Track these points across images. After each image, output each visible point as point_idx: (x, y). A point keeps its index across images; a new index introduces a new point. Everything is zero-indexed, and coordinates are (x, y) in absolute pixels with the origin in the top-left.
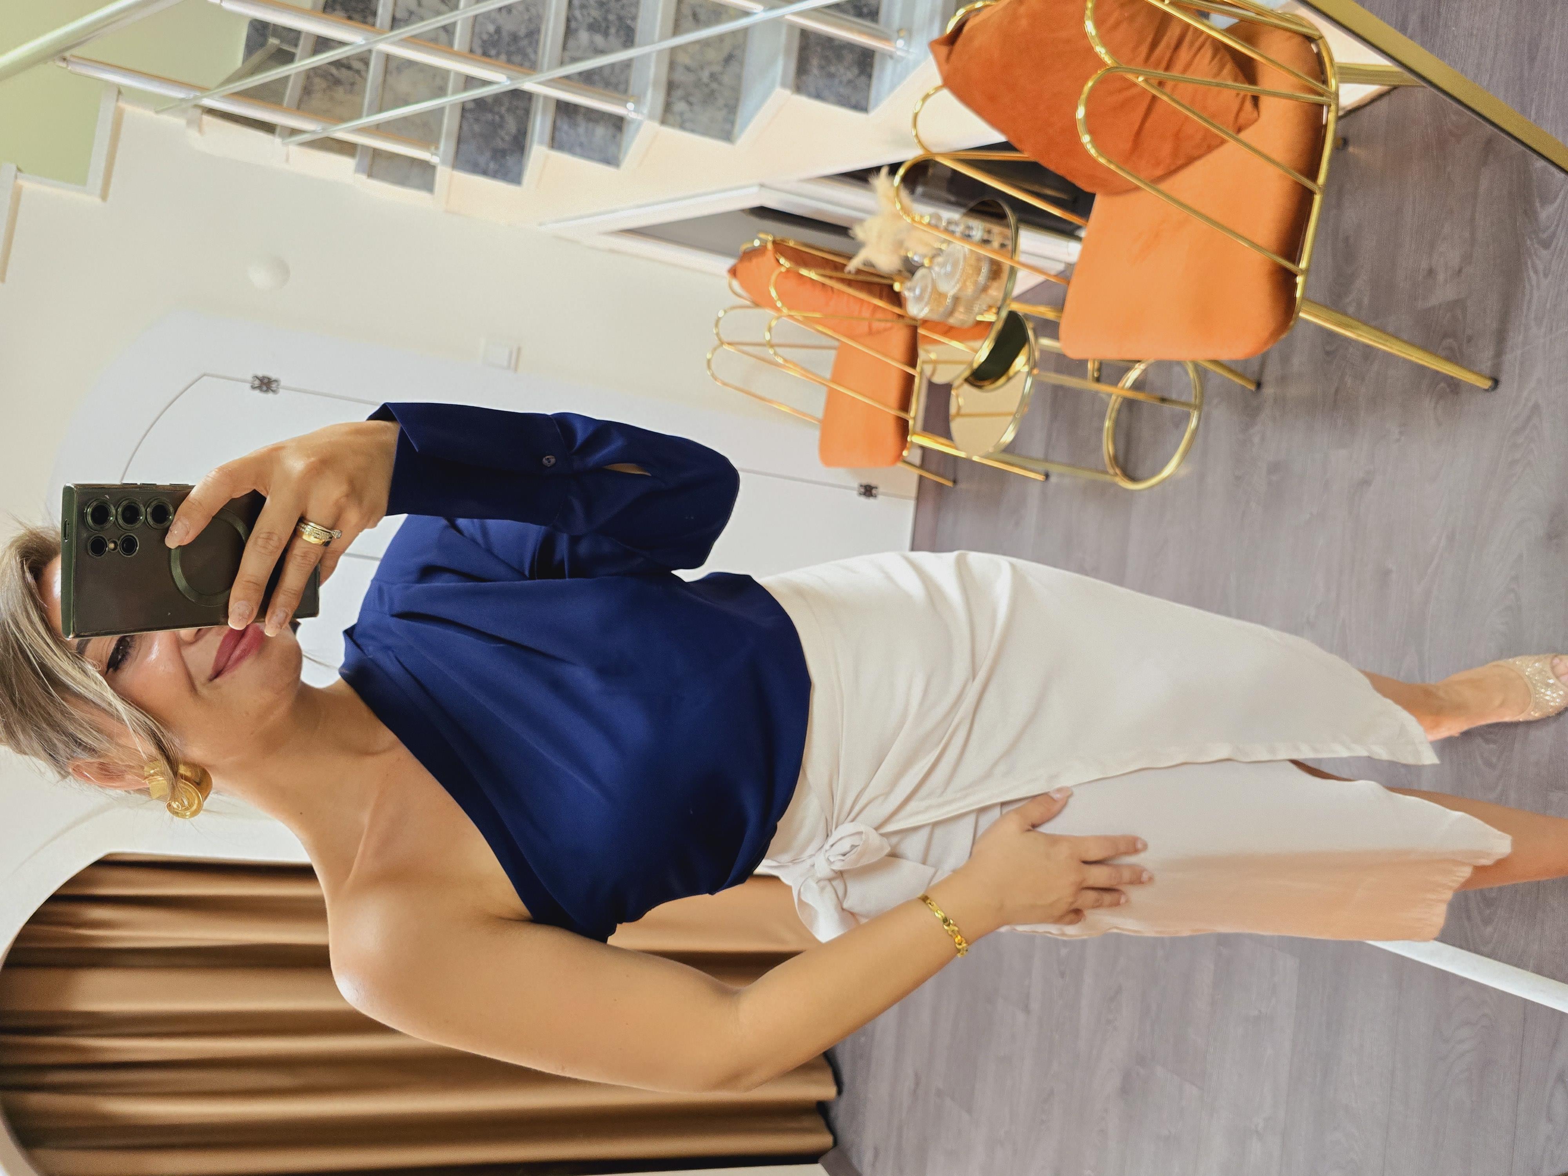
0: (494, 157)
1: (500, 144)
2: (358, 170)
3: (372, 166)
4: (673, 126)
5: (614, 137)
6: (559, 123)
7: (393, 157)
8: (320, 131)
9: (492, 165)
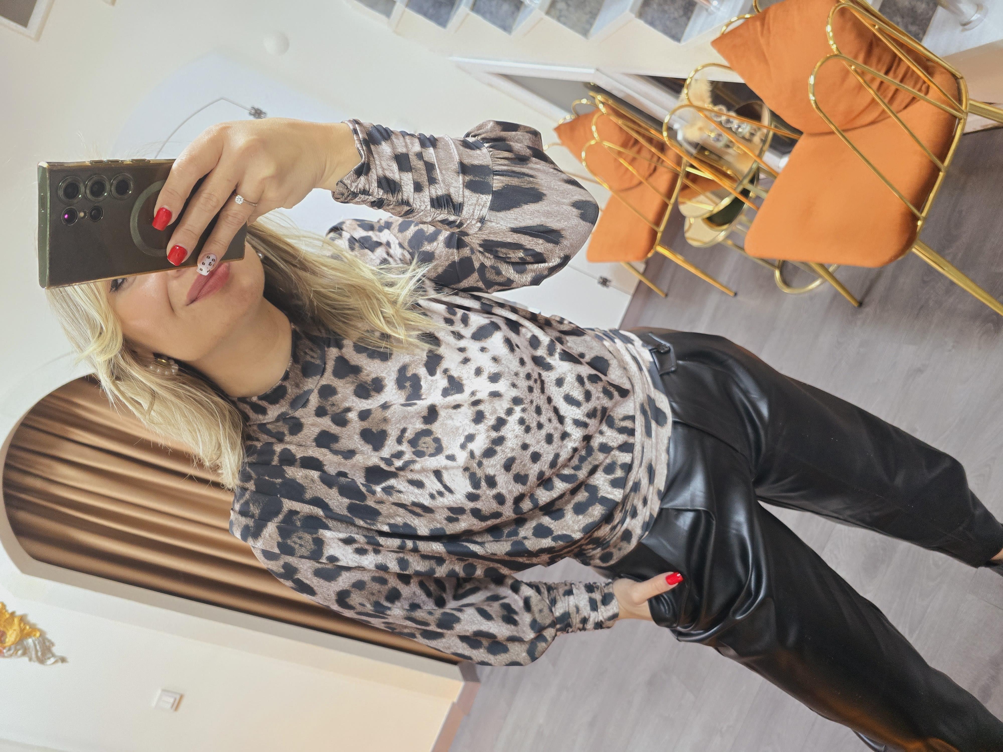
0: (434, 6)
4: (553, 17)
5: (513, 13)
9: (431, 11)
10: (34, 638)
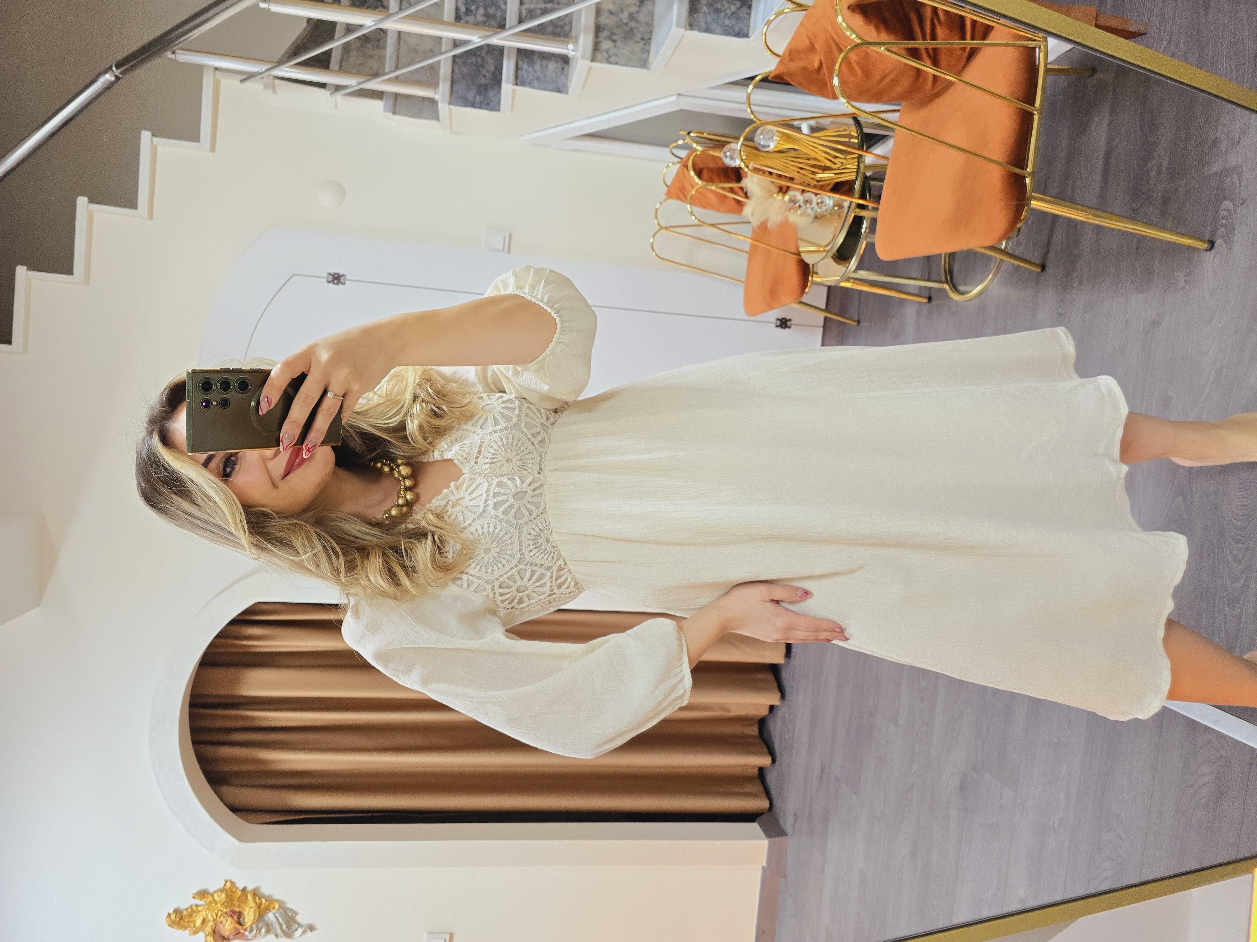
0: (479, 92)
1: (483, 81)
2: (385, 111)
3: (395, 105)
4: (601, 62)
5: (563, 69)
6: (520, 63)
7: (408, 97)
8: (355, 85)
9: (478, 98)
10: (274, 911)
